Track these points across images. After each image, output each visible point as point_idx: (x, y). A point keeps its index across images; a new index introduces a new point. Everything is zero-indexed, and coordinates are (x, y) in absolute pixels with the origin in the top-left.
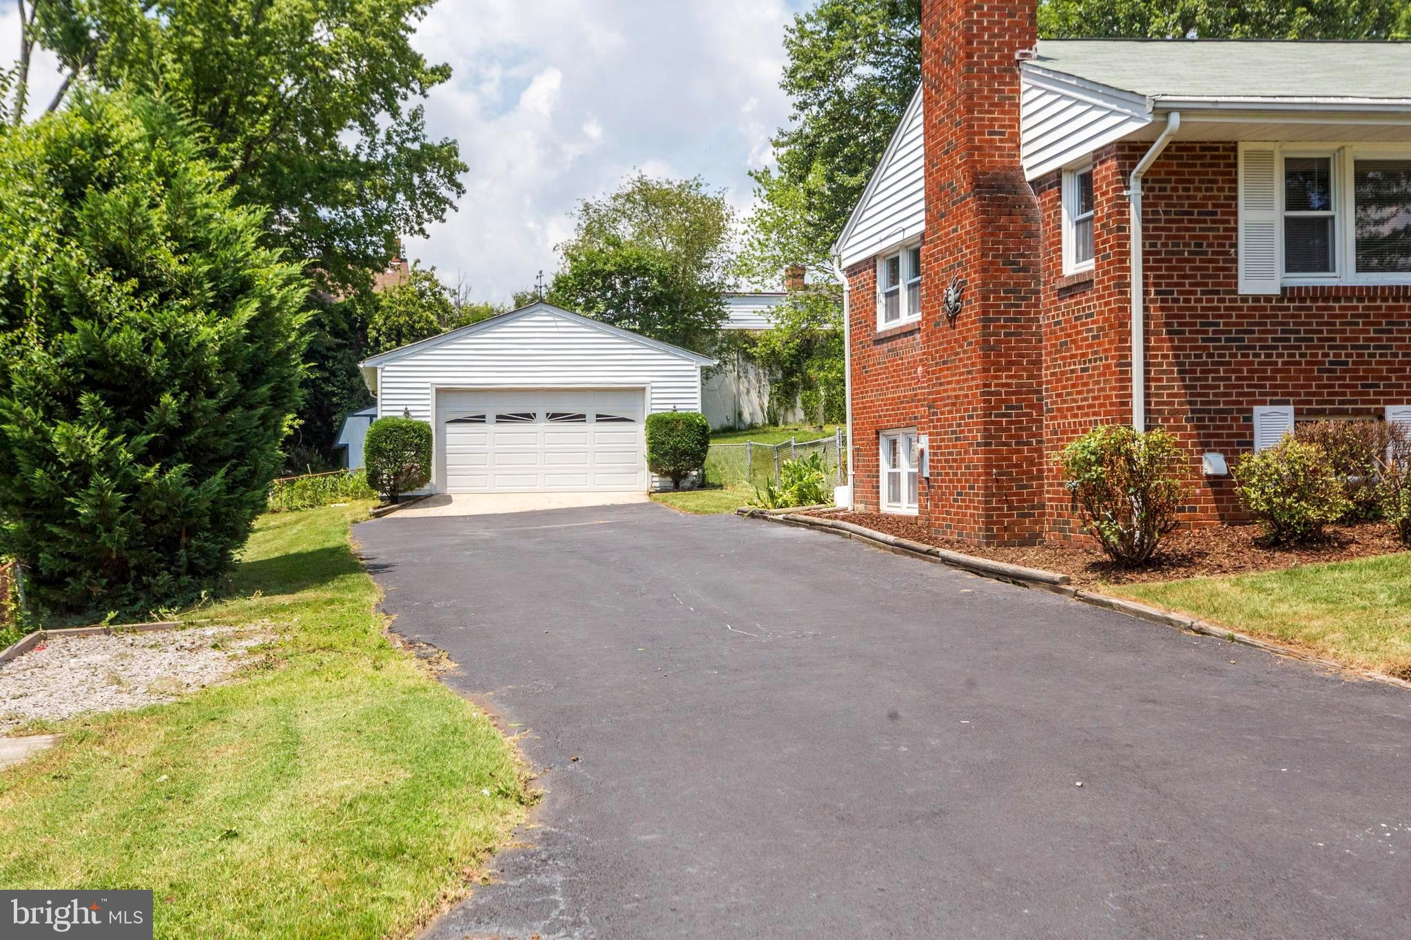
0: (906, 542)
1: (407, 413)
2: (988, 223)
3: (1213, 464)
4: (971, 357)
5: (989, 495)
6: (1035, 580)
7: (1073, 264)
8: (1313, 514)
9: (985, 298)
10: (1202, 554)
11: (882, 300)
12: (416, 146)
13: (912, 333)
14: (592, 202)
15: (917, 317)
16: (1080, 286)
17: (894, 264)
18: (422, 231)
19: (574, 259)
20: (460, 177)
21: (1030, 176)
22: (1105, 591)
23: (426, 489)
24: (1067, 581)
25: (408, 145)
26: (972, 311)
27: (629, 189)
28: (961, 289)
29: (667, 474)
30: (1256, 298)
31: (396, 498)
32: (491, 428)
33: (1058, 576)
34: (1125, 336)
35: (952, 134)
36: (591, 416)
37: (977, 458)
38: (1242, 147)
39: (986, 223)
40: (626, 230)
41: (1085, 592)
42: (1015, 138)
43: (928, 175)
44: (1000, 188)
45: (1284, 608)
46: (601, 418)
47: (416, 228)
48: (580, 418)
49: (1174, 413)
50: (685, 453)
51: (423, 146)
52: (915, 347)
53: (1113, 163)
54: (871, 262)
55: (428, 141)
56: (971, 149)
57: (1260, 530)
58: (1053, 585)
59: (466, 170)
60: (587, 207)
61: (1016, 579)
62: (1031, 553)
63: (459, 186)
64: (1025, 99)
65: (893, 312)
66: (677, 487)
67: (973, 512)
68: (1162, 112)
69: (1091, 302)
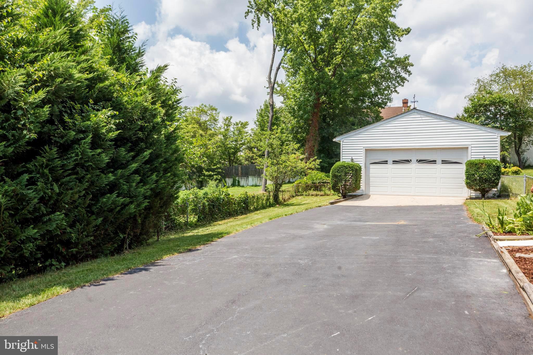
1: (352, 160)
12: (392, 59)
14: (481, 78)
18: (396, 91)
19: (472, 100)
20: (409, 68)
23: (358, 192)
25: (390, 59)
27: (498, 71)
29: (479, 190)
31: (345, 197)
32: (390, 166)
36: (439, 161)
40: (495, 88)
46: (444, 162)
47: (393, 90)
48: (434, 162)
50: (486, 180)
51: (396, 59)
55: (398, 56)
59: (412, 65)
60: (479, 81)
63: (409, 72)
66: (483, 196)
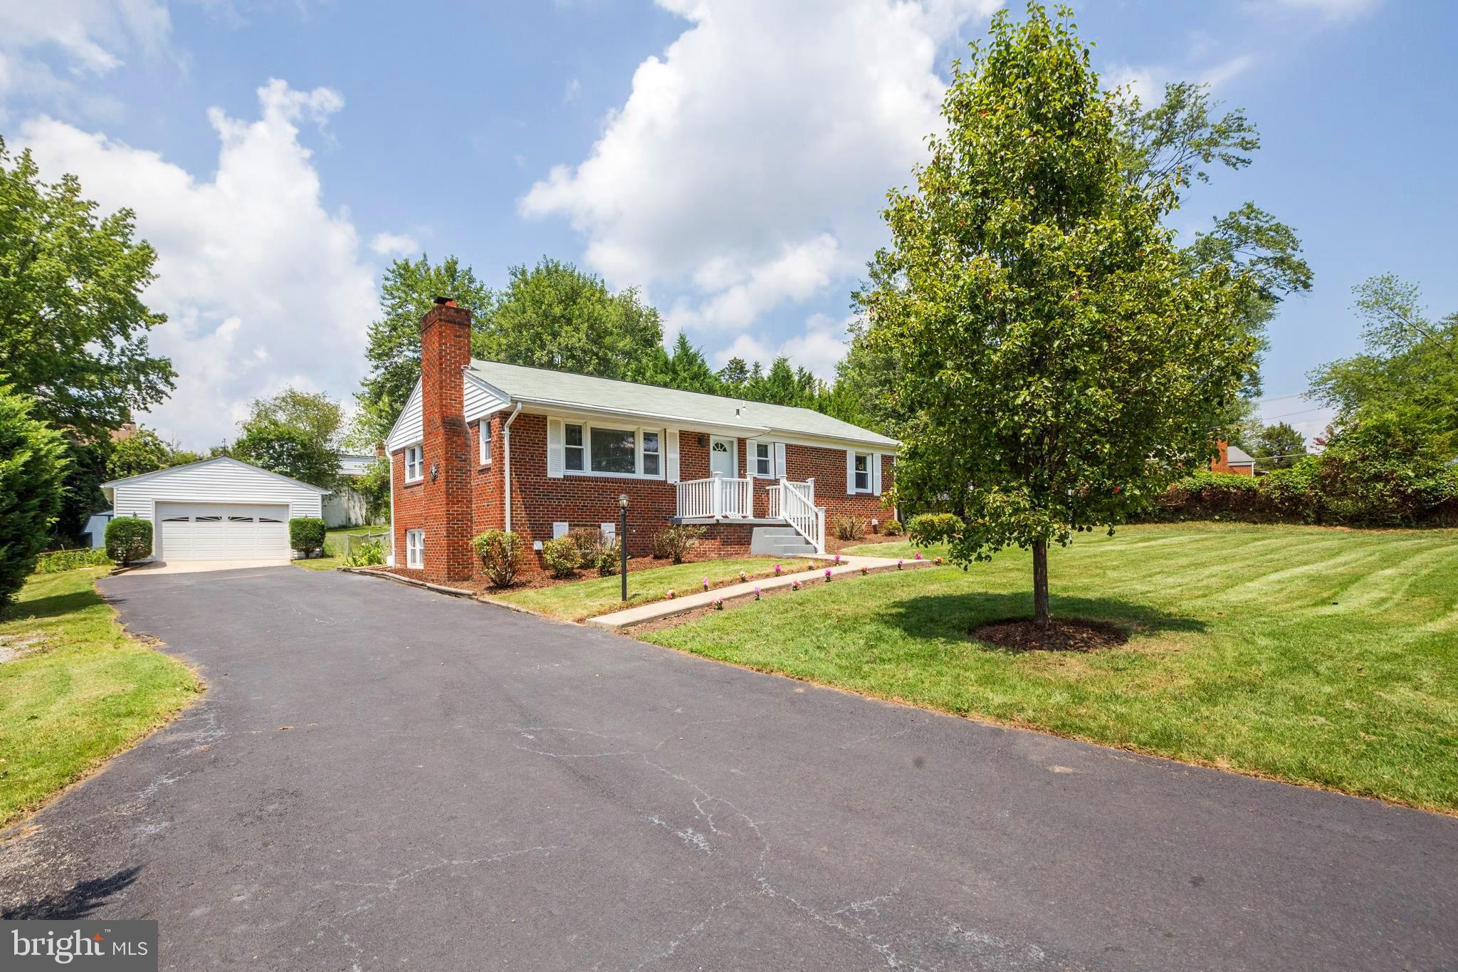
0: (413, 581)
1: (135, 515)
2: (448, 440)
3: (538, 545)
4: (441, 498)
5: (449, 559)
6: (463, 595)
7: (485, 460)
8: (569, 565)
9: (447, 472)
10: (530, 582)
11: (407, 468)
12: (142, 359)
13: (420, 485)
14: (261, 400)
15: (422, 478)
16: (485, 470)
17: (413, 451)
18: (146, 408)
19: (249, 430)
20: (172, 379)
21: (467, 420)
22: (489, 598)
24: (475, 594)
25: (137, 357)
26: (442, 478)
27: (284, 395)
28: (437, 467)
29: (302, 550)
30: (554, 479)
31: (128, 564)
32: (192, 524)
33: (470, 592)
34: (502, 492)
35: (434, 398)
36: (256, 519)
37: (444, 542)
38: (549, 418)
39: (447, 440)
40: (281, 417)
41: (481, 599)
42: (461, 403)
43: (424, 414)
44: (454, 425)
45: (548, 600)
46: (262, 520)
47: (142, 406)
48: (250, 520)
49: (522, 524)
50: (312, 539)
51: (147, 359)
52: (420, 492)
53: (498, 419)
54: (403, 450)
55: (150, 357)
56: (442, 406)
57: (551, 572)
58: (469, 596)
59: (177, 376)
60: (257, 403)
61: (456, 594)
62: (466, 583)
63: (172, 385)
64: (465, 386)
65: (412, 475)
66: (307, 557)
67: (443, 566)
68: (514, 401)
69: (491, 477)
